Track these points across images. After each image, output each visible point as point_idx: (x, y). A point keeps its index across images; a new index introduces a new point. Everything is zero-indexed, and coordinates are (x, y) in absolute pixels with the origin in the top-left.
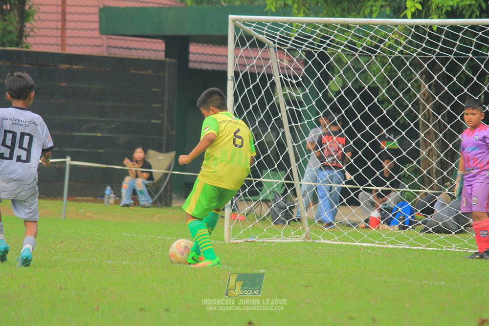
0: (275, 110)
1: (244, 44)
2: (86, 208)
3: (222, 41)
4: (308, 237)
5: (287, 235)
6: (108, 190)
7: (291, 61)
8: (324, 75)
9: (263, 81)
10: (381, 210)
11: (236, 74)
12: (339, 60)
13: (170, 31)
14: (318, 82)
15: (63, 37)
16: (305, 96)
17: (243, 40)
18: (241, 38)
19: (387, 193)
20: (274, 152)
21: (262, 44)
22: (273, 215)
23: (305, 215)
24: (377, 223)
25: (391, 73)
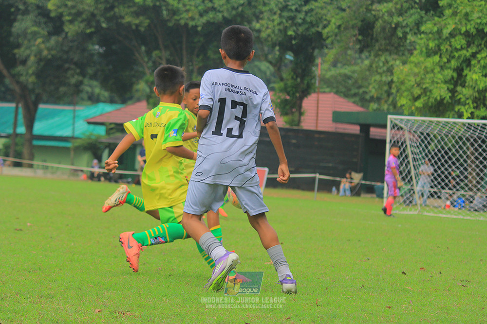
0: (407, 157)
1: (394, 128)
2: (324, 196)
3: (385, 126)
4: (419, 211)
5: (410, 210)
6: (334, 189)
7: (414, 136)
8: (428, 142)
9: (402, 144)
10: (451, 202)
11: (391, 141)
12: (435, 136)
13: (362, 121)
14: (426, 146)
15: (317, 123)
16: (420, 152)
17: (394, 126)
18: (393, 126)
19: (454, 193)
20: (406, 175)
21: (402, 128)
22: (405, 202)
23: (419, 202)
24: (449, 207)
25: (457, 142)
